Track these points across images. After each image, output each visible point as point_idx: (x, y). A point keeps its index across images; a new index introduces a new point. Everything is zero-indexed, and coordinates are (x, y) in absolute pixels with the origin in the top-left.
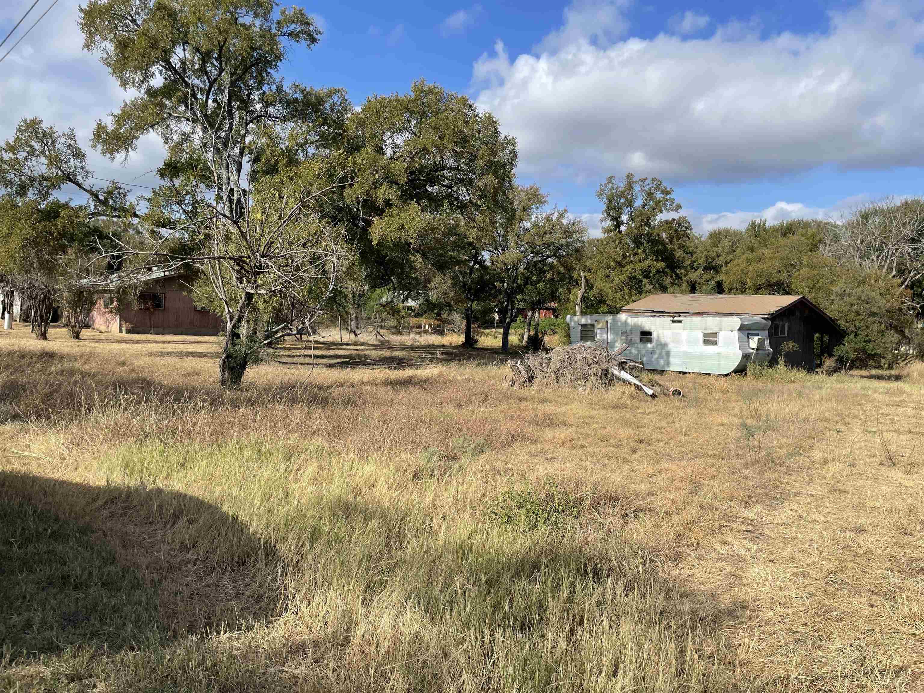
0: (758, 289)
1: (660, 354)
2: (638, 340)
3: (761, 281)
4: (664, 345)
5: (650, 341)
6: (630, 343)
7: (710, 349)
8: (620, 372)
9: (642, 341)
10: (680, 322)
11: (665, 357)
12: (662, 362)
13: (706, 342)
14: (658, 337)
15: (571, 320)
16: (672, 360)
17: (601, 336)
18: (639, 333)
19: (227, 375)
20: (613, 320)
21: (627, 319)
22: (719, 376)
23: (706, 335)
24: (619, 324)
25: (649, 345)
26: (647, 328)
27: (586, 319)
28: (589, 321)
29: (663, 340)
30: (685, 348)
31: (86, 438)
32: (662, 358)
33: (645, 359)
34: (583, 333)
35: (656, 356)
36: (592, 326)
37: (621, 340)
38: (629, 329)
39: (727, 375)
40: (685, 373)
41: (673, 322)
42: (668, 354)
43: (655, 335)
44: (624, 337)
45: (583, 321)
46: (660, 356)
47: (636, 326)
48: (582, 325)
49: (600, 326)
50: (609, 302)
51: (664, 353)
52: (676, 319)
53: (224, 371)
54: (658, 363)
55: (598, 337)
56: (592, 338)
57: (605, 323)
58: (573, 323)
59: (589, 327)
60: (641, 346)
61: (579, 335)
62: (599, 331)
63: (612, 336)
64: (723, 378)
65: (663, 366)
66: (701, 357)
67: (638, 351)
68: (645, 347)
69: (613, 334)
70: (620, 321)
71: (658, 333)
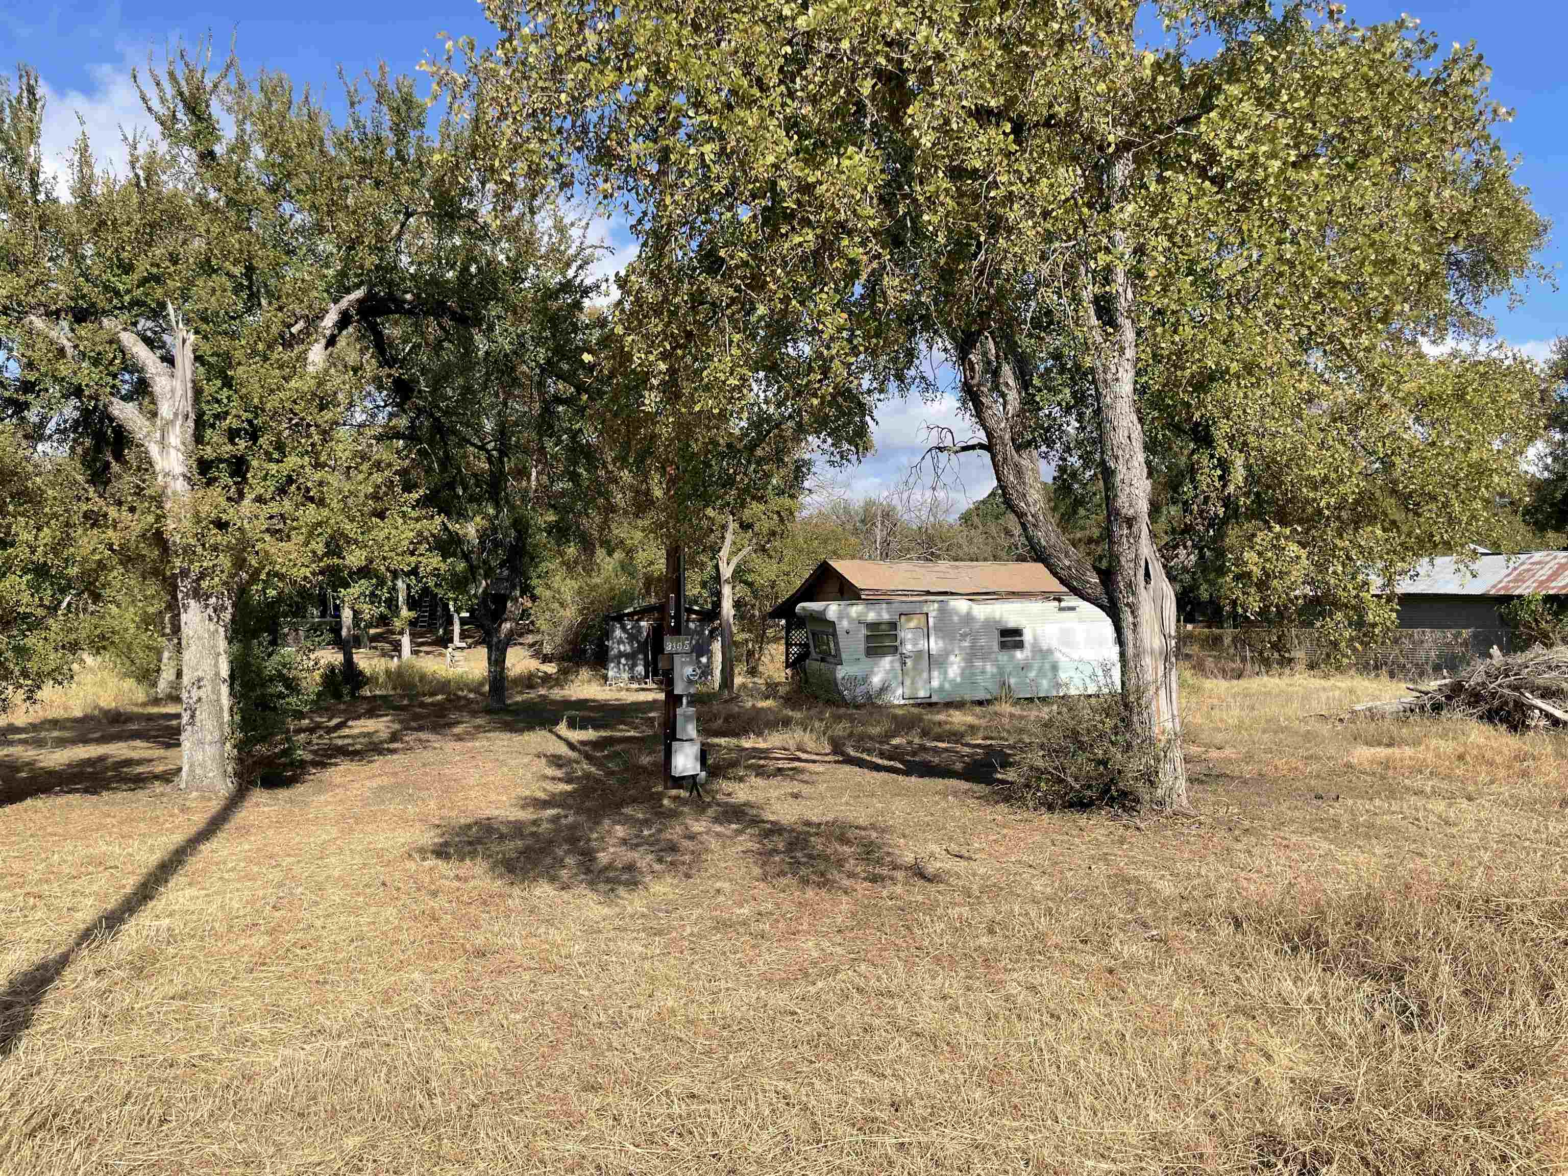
1: (1041, 669)
2: (996, 646)
4: (1043, 653)
5: (1020, 645)
9: (1003, 646)
10: (1073, 609)
11: (1050, 675)
12: (1045, 683)
15: (842, 616)
16: (1063, 676)
17: (915, 645)
18: (997, 634)
20: (941, 610)
21: (970, 608)
24: (956, 619)
25: (1019, 655)
26: (1012, 624)
27: (879, 614)
28: (886, 617)
29: (1044, 645)
30: (1080, 653)
32: (1045, 676)
33: (1012, 681)
34: (872, 640)
35: (1032, 674)
36: (893, 625)
37: (960, 648)
38: (977, 626)
41: (1061, 609)
42: (1055, 668)
43: (1027, 637)
44: (965, 644)
45: (871, 616)
46: (1042, 673)
47: (989, 624)
48: (868, 626)
49: (912, 624)
51: (1047, 666)
52: (1063, 604)
54: (1039, 685)
55: (907, 647)
56: (893, 649)
57: (923, 618)
58: (846, 623)
59: (883, 627)
60: (1003, 657)
61: (862, 646)
62: (908, 635)
63: (941, 644)
65: (1048, 689)
67: (999, 667)
68: (1012, 658)
69: (943, 638)
70: (957, 613)
71: (1034, 630)
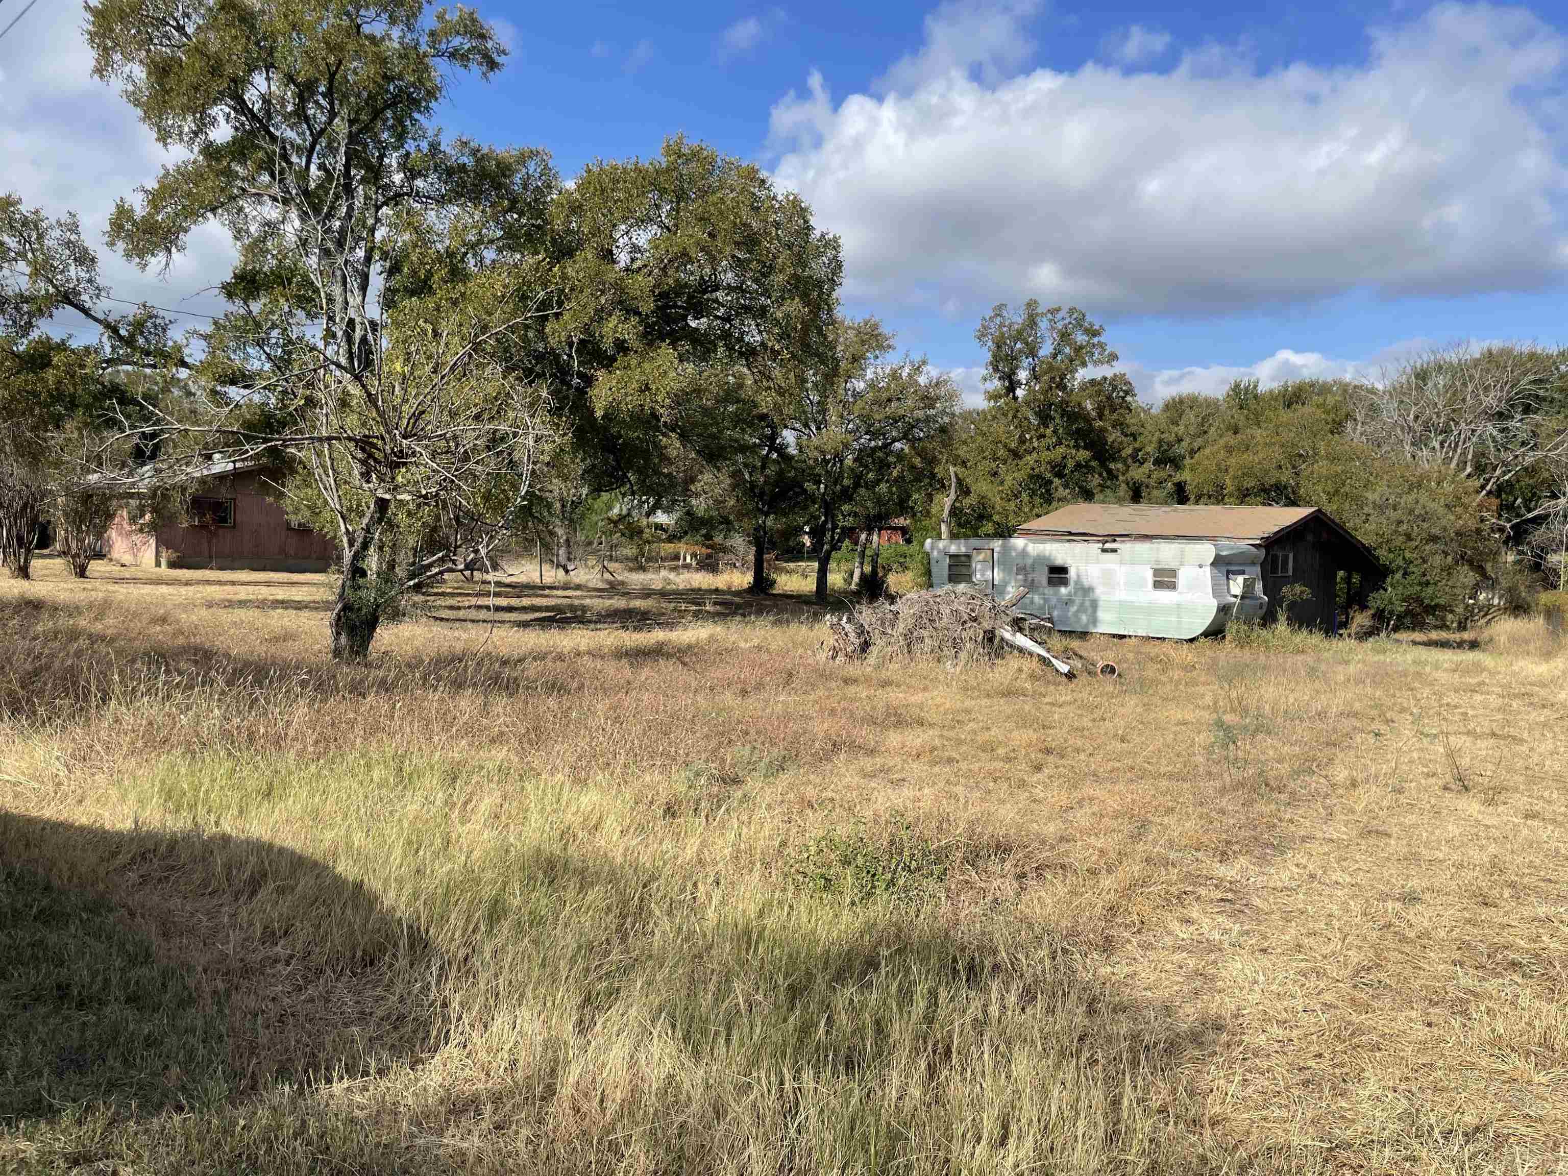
0: (1244, 496)
1: (1082, 605)
2: (1044, 581)
3: (1250, 483)
4: (1087, 591)
5: (1065, 582)
6: (1031, 586)
7: (1165, 597)
8: (1014, 635)
9: (1051, 582)
10: (1115, 551)
11: (1090, 611)
12: (1084, 618)
13: (1158, 585)
14: (1078, 576)
15: (932, 548)
16: (1101, 614)
17: (983, 575)
18: (1046, 571)
19: (343, 640)
20: (1004, 547)
21: (1026, 545)
22: (1179, 641)
23: (1157, 572)
24: (1014, 554)
25: (1063, 590)
26: (1059, 562)
27: (959, 547)
28: (963, 550)
29: (1086, 583)
30: (1121, 595)
31: (99, 748)
32: (1085, 612)
33: (1055, 613)
34: (954, 569)
35: (1074, 609)
36: (968, 557)
37: (1016, 580)
38: (1029, 562)
39: (1191, 640)
40: (1122, 637)
41: (1104, 550)
42: (1094, 605)
43: (1072, 574)
44: (1020, 577)
45: (953, 549)
46: (1082, 609)
47: (1040, 559)
48: (951, 556)
49: (981, 557)
50: (996, 518)
51: (1087, 604)
52: (1108, 546)
53: (338, 634)
54: (1079, 620)
55: (978, 576)
56: (967, 578)
57: (989, 553)
58: (935, 553)
59: (963, 559)
60: (1049, 591)
61: (946, 572)
62: (979, 567)
63: (1001, 575)
64: (1186, 646)
65: (1087, 625)
66: (1150, 610)
67: (1044, 599)
68: (1057, 593)
69: (1004, 570)
70: (1015, 550)
71: (1078, 569)
